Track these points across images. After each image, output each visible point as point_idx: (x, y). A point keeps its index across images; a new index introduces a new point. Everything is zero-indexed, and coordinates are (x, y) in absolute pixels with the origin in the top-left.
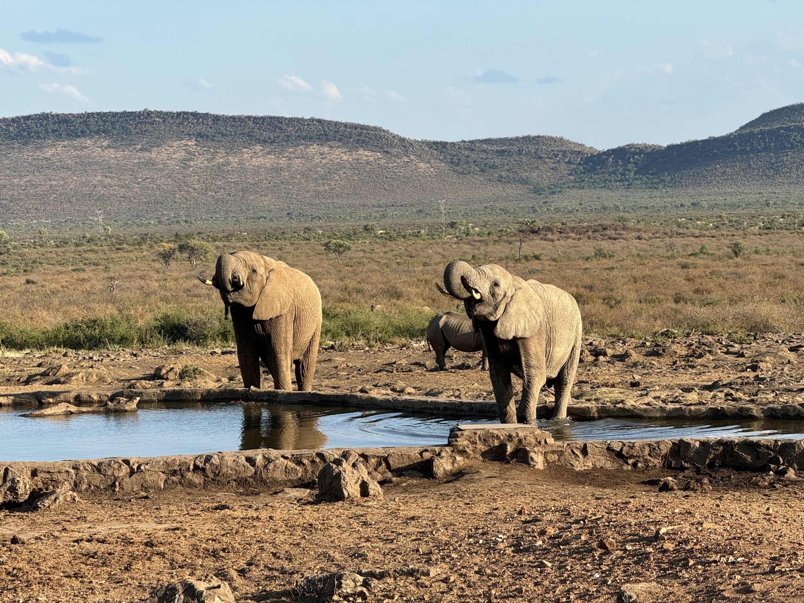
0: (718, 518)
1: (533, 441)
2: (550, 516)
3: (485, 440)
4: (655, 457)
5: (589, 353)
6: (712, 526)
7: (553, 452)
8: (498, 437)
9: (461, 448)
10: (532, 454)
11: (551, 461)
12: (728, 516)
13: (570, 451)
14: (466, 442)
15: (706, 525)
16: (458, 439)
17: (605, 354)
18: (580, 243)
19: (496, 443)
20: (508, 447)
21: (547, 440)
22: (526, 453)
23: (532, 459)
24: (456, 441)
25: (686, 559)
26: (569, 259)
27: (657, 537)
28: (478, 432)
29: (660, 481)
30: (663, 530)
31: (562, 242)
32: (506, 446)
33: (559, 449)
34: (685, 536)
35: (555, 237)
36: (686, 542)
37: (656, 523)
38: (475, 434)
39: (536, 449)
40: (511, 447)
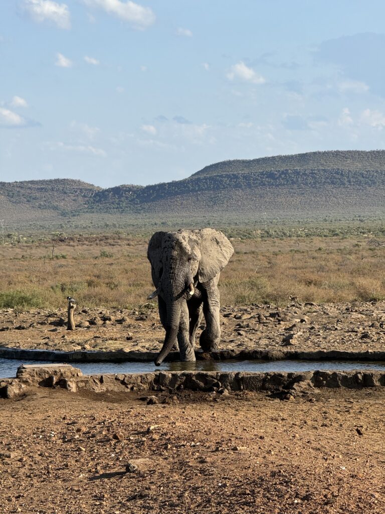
0: (184, 419)
1: (70, 375)
2: (83, 420)
3: (40, 374)
4: (144, 384)
5: (100, 319)
6: (181, 424)
7: (82, 381)
8: (48, 373)
9: (25, 379)
10: (69, 383)
11: (81, 387)
12: (190, 419)
13: (92, 380)
14: (28, 376)
15: (177, 424)
16: (23, 374)
17: (110, 320)
18: (91, 248)
19: (47, 376)
20: (54, 378)
21: (79, 374)
22: (65, 382)
23: (69, 386)
24: (22, 375)
25: (166, 444)
26: (84, 258)
27: (148, 432)
28: (36, 369)
29: (147, 398)
30: (152, 428)
31: (80, 247)
32: (53, 378)
33: (86, 379)
34: (165, 431)
35: (75, 244)
36: (166, 434)
37: (147, 423)
38: (34, 370)
39: (71, 379)
40: (56, 378)
